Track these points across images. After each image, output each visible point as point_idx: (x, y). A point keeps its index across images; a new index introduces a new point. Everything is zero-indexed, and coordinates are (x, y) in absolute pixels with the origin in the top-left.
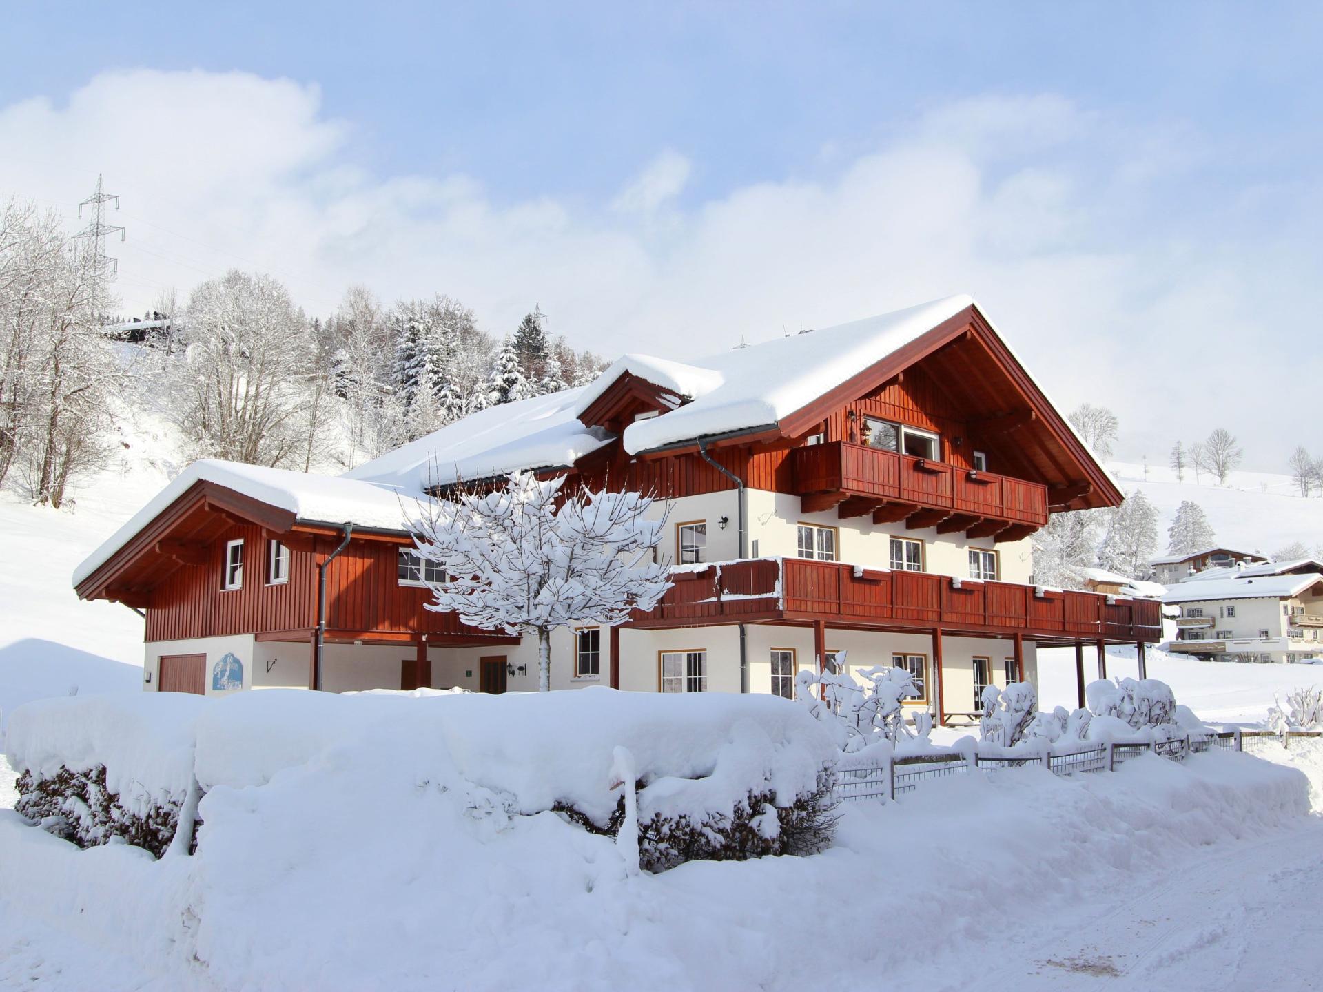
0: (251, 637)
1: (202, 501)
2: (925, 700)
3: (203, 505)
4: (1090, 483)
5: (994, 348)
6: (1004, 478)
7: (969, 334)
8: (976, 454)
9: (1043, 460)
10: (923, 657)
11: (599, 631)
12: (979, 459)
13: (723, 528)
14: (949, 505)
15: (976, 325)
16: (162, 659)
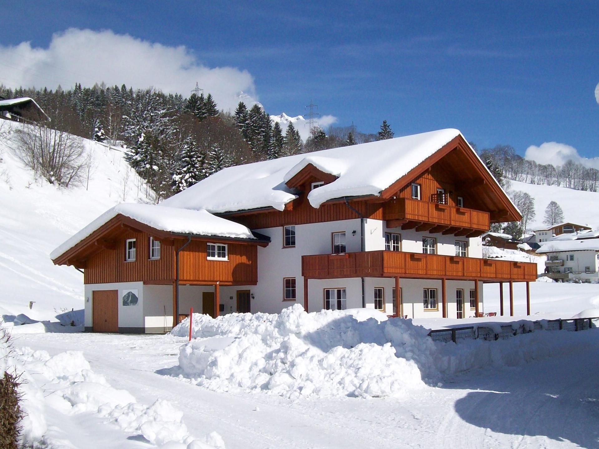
0: (142, 282)
1: (120, 223)
2: (436, 308)
3: (120, 225)
4: (508, 211)
5: (468, 153)
6: (471, 210)
7: (458, 148)
8: (459, 198)
9: (488, 201)
10: (436, 290)
11: (295, 279)
12: (460, 200)
13: (354, 235)
14: (449, 223)
15: (461, 144)
16: (94, 292)
